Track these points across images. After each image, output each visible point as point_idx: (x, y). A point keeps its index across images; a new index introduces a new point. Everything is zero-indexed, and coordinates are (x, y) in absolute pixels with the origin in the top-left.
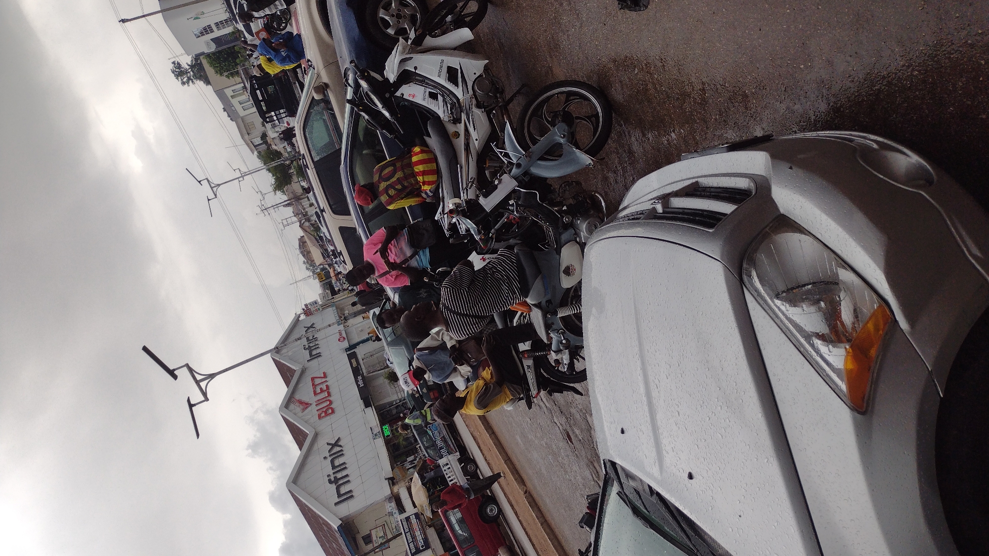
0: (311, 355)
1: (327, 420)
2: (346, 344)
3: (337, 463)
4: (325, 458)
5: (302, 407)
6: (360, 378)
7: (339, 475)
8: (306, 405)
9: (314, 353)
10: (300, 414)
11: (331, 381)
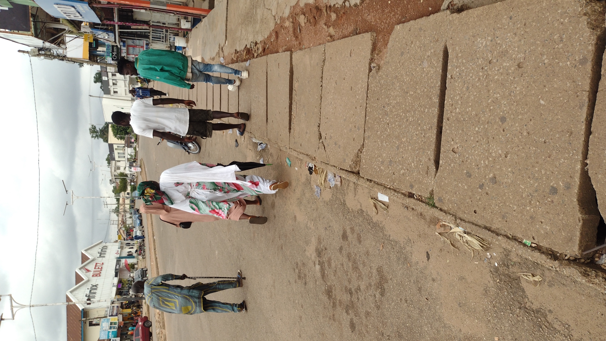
0: (100, 256)
1: (95, 278)
2: (118, 256)
3: (92, 291)
4: (88, 289)
5: (86, 271)
6: (118, 266)
7: (91, 295)
8: (88, 271)
9: (102, 255)
10: (85, 273)
11: (104, 266)
